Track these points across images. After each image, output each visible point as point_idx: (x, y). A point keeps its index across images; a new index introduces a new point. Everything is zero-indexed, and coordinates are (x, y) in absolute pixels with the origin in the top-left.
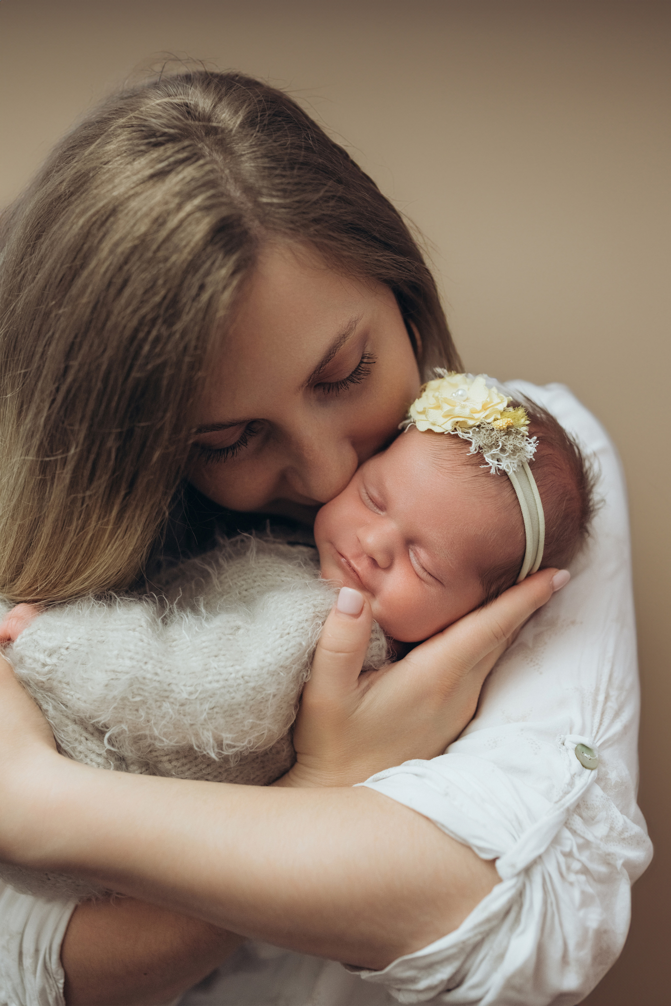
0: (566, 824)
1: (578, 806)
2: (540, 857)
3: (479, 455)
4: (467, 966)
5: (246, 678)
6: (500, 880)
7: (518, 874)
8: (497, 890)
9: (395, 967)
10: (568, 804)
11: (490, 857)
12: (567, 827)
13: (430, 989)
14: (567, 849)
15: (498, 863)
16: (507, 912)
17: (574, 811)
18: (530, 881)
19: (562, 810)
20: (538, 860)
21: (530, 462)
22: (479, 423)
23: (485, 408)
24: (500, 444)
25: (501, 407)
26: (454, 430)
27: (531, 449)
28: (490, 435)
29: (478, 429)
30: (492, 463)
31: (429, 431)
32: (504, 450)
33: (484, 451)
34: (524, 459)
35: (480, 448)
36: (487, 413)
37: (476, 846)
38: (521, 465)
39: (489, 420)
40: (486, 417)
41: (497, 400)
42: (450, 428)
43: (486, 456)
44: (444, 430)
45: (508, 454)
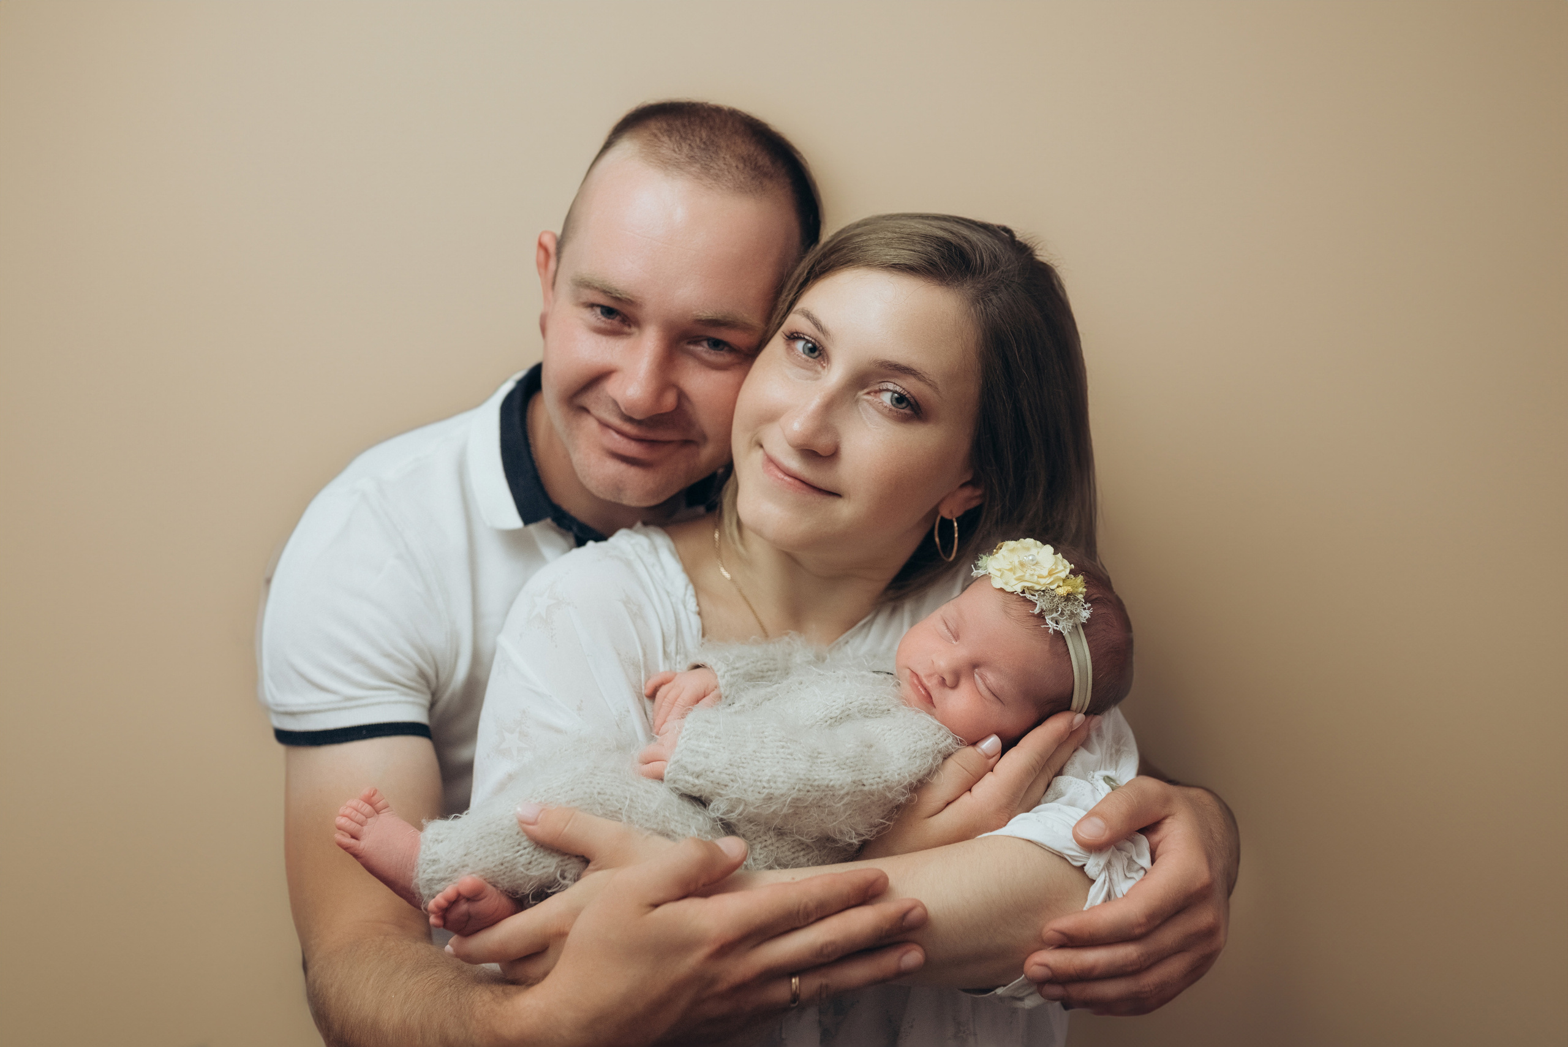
3: (1041, 616)
6: (1093, 881)
11: (1079, 864)
21: (1083, 625)
22: (1043, 589)
23: (1050, 574)
24: (1060, 609)
25: (1063, 575)
26: (1023, 592)
27: (1085, 614)
28: (1052, 600)
29: (1042, 594)
30: (1051, 624)
31: (1002, 590)
32: (1062, 614)
33: (1046, 613)
34: (1078, 622)
35: (1042, 611)
36: (1052, 579)
37: (1068, 855)
38: (1075, 627)
39: (1053, 587)
40: (1051, 583)
41: (1061, 568)
42: (1019, 590)
43: (1046, 618)
44: (1014, 591)
45: (1065, 618)
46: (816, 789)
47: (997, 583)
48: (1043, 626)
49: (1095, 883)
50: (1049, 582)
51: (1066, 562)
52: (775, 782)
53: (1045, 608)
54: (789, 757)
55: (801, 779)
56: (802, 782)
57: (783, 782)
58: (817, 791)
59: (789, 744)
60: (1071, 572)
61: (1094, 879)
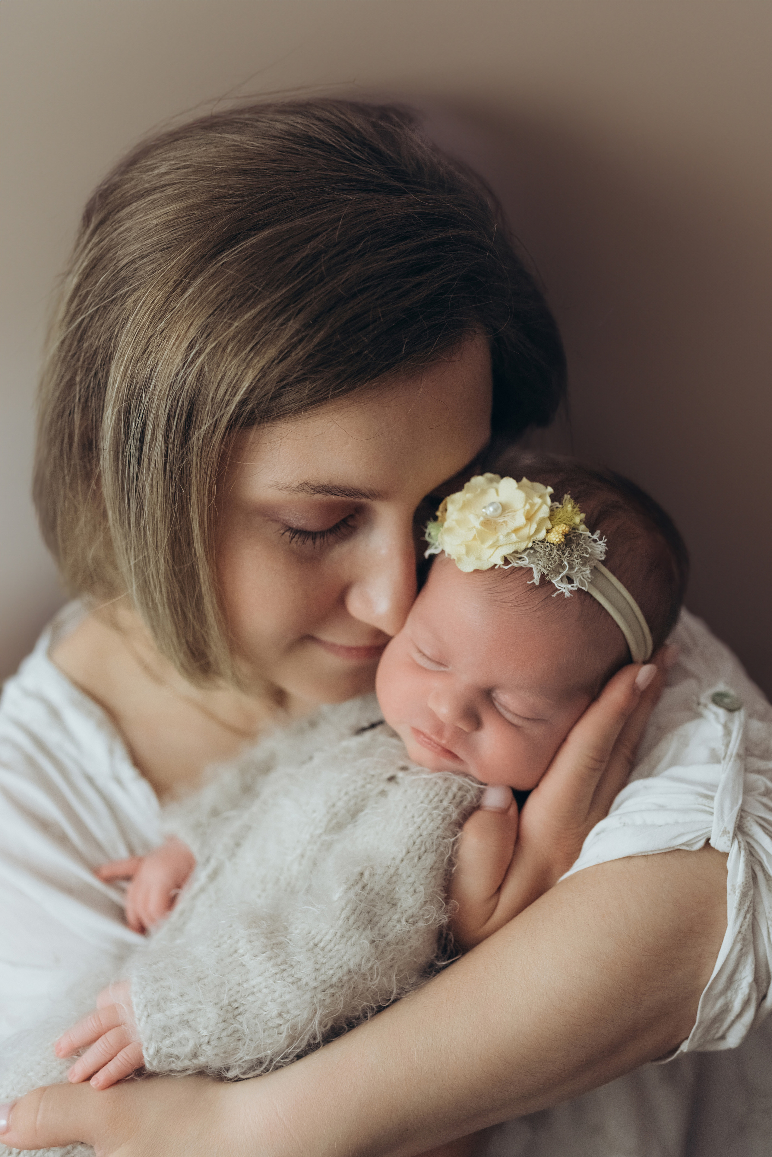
0: (747, 770)
1: (747, 749)
2: (742, 810)
4: (761, 954)
5: (410, 920)
6: (726, 855)
7: (735, 836)
8: (730, 864)
9: (702, 1011)
10: (735, 752)
11: (701, 843)
12: (750, 772)
13: (746, 1003)
14: (763, 789)
15: (711, 842)
16: (754, 877)
17: (746, 755)
18: (751, 837)
19: (732, 759)
20: (742, 814)
21: (603, 562)
22: (530, 545)
23: (529, 518)
24: (566, 563)
25: (544, 511)
26: (506, 561)
27: (600, 548)
28: (550, 555)
29: (532, 551)
30: (565, 588)
31: (476, 571)
32: (571, 568)
33: (550, 577)
34: (594, 563)
35: (543, 576)
36: (534, 526)
37: (683, 844)
38: (595, 570)
39: (542, 535)
40: (537, 531)
41: (538, 501)
42: (500, 562)
43: (553, 581)
44: (493, 564)
45: (576, 569)
46: (340, 985)
47: (468, 566)
48: (554, 595)
49: (730, 854)
50: (532, 532)
51: (539, 486)
52: (288, 1012)
53: (546, 572)
54: (283, 967)
55: (315, 988)
56: (319, 990)
57: (297, 1007)
58: (342, 986)
59: (275, 951)
60: (554, 498)
61: (727, 851)
